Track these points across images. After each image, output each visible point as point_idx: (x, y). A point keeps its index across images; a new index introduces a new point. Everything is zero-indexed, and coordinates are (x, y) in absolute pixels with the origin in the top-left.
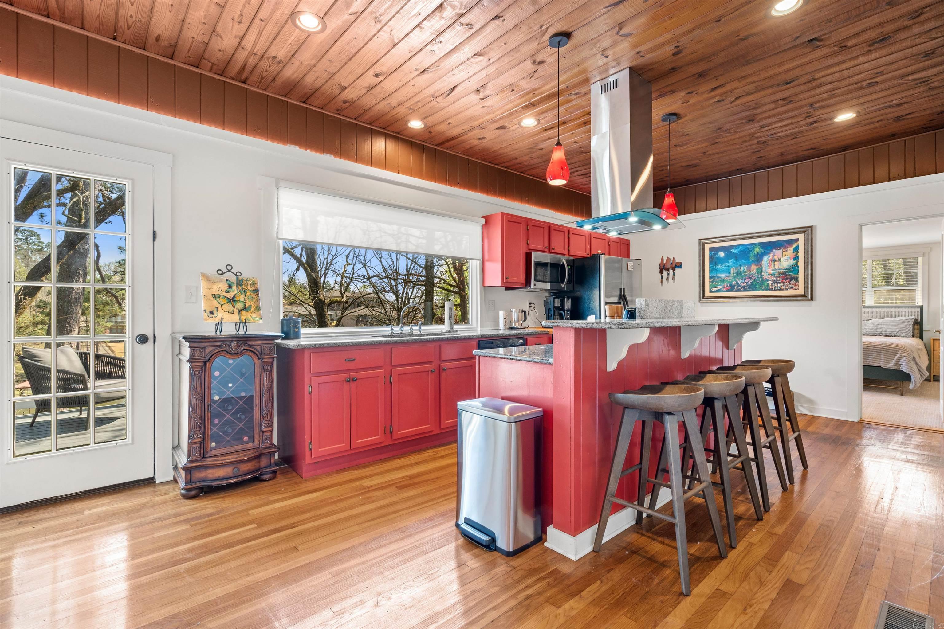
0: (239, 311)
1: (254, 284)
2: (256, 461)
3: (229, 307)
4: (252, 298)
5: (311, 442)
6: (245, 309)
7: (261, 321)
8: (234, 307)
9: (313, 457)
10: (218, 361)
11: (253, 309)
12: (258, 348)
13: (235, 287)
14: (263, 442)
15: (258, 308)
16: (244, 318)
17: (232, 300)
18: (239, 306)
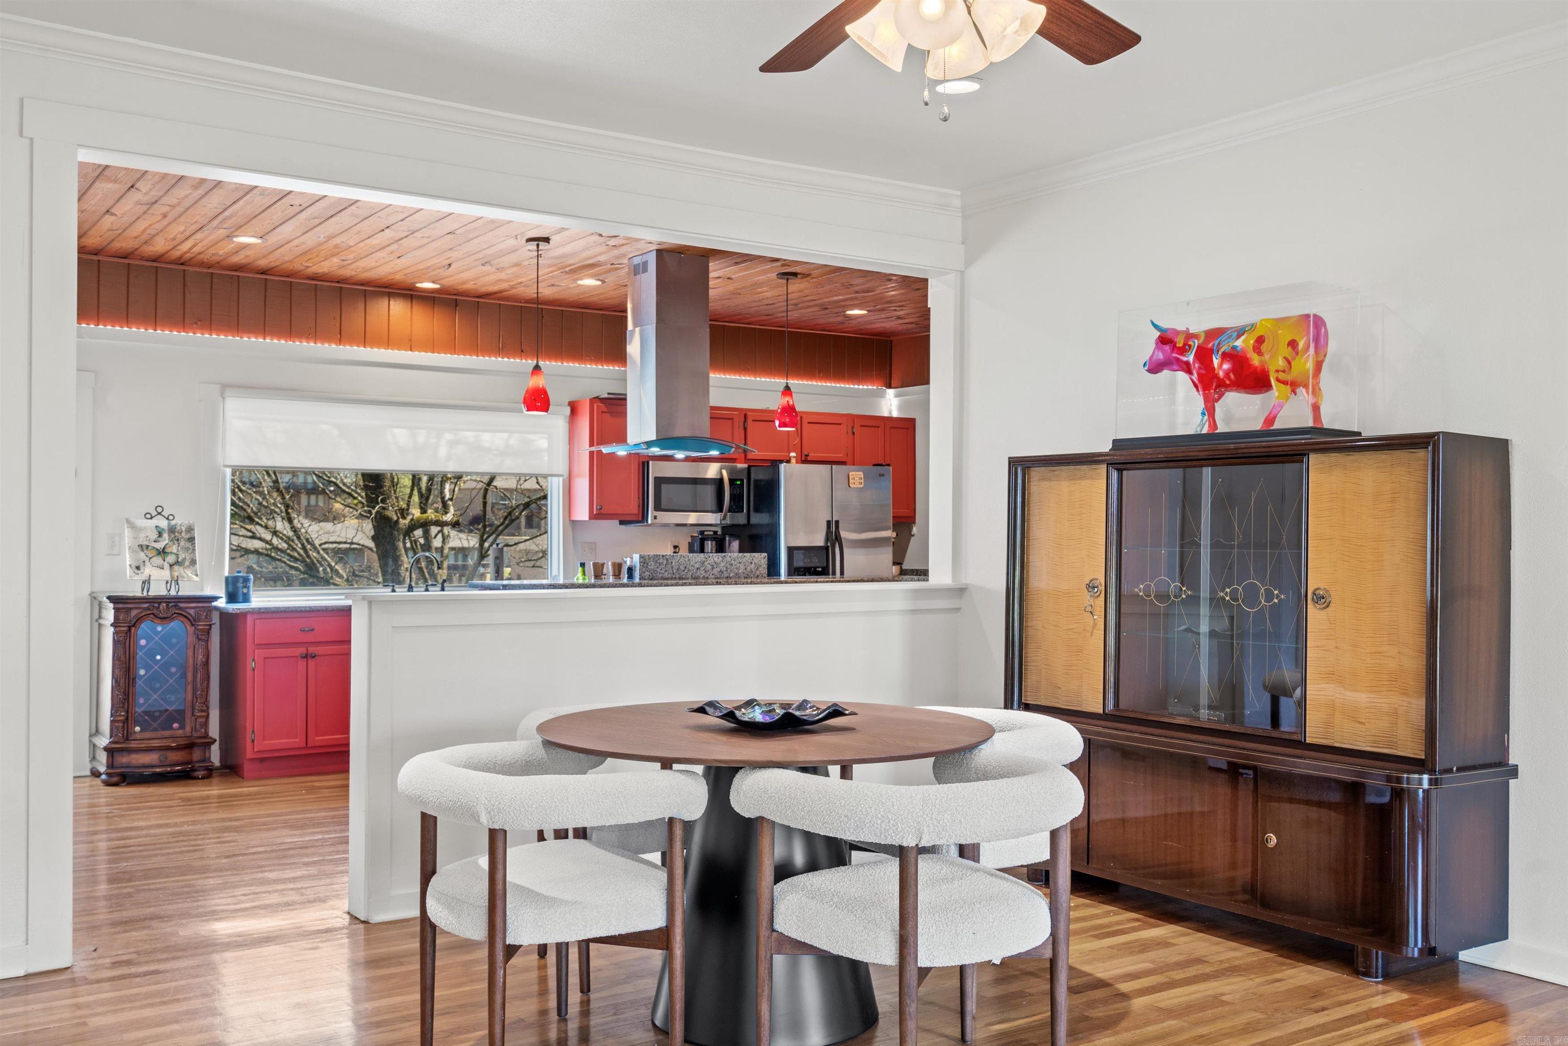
0: (171, 566)
1: (190, 529)
2: (187, 751)
3: (158, 560)
4: (187, 549)
5: (253, 731)
6: (177, 563)
7: (196, 578)
8: (164, 561)
9: (255, 750)
10: (145, 626)
11: (187, 563)
12: (192, 612)
13: (166, 535)
14: (196, 731)
15: (193, 562)
16: (176, 574)
17: (162, 552)
18: (171, 559)
